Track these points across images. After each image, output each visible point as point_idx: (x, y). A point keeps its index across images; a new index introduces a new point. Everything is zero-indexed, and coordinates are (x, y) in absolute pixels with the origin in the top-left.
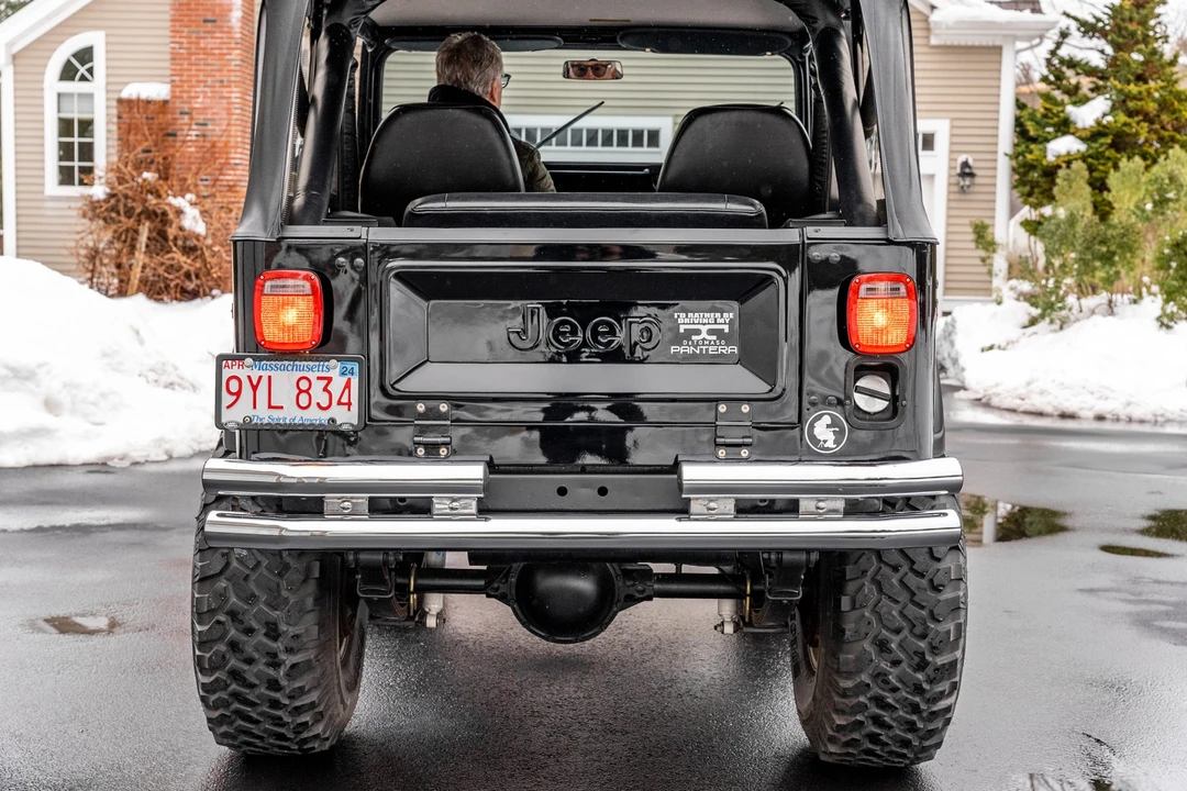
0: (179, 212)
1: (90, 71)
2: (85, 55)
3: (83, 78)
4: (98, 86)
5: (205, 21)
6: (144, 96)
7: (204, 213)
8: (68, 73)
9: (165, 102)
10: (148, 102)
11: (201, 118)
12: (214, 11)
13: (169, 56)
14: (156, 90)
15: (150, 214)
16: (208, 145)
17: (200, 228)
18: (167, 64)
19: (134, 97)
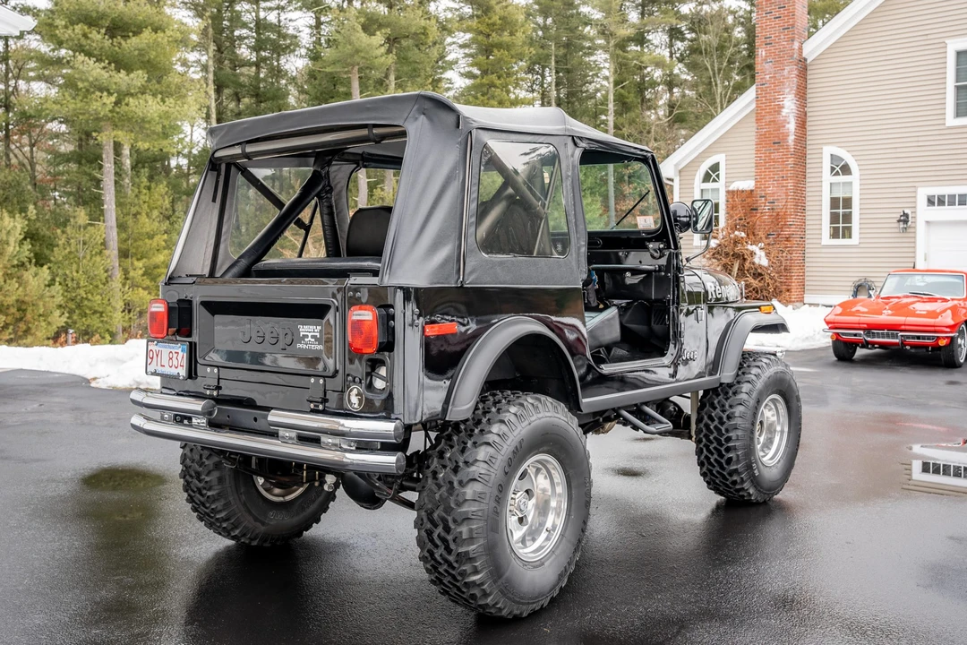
0: (752, 254)
1: (718, 176)
2: (715, 168)
3: (714, 181)
4: (721, 185)
5: (774, 143)
6: (740, 189)
7: (768, 254)
8: (707, 178)
9: (752, 191)
10: (743, 191)
11: (771, 199)
12: (779, 137)
13: (754, 165)
14: (748, 185)
15: (736, 256)
16: (775, 214)
17: (765, 262)
18: (753, 169)
19: (735, 189)
